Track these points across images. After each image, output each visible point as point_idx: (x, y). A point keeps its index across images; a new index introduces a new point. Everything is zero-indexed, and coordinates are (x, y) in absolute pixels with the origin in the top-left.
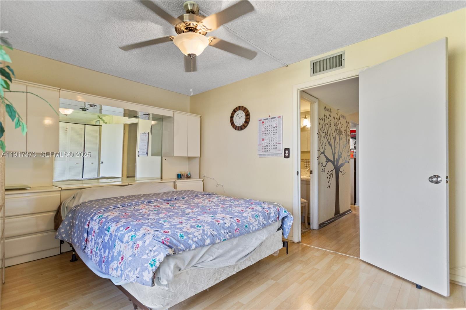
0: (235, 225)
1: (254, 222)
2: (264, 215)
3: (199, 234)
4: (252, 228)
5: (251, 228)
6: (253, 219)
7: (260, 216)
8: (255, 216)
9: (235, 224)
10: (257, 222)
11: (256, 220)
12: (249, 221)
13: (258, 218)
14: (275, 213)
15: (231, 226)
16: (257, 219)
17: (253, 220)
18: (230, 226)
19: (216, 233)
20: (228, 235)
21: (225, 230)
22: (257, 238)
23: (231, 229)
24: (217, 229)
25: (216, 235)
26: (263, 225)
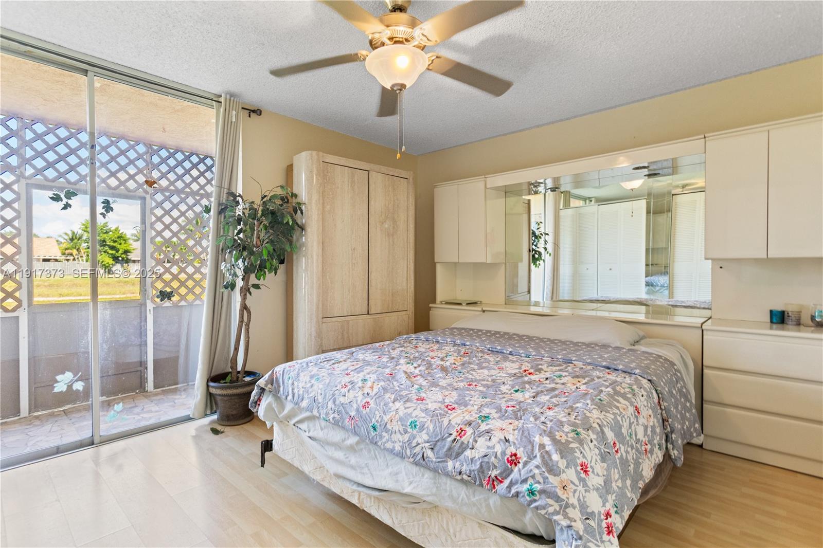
0: (355, 408)
1: (397, 430)
2: (437, 435)
3: (303, 388)
4: (388, 441)
5: (384, 440)
6: (399, 423)
7: (425, 431)
8: (410, 421)
9: (355, 406)
10: (406, 437)
11: (406, 432)
12: (386, 420)
13: (415, 432)
14: (486, 459)
15: (346, 406)
16: (409, 430)
17: (396, 426)
18: (346, 404)
19: (320, 401)
20: (332, 416)
21: (335, 405)
22: (397, 474)
23: (343, 411)
24: (325, 395)
25: (319, 403)
26: (420, 456)
